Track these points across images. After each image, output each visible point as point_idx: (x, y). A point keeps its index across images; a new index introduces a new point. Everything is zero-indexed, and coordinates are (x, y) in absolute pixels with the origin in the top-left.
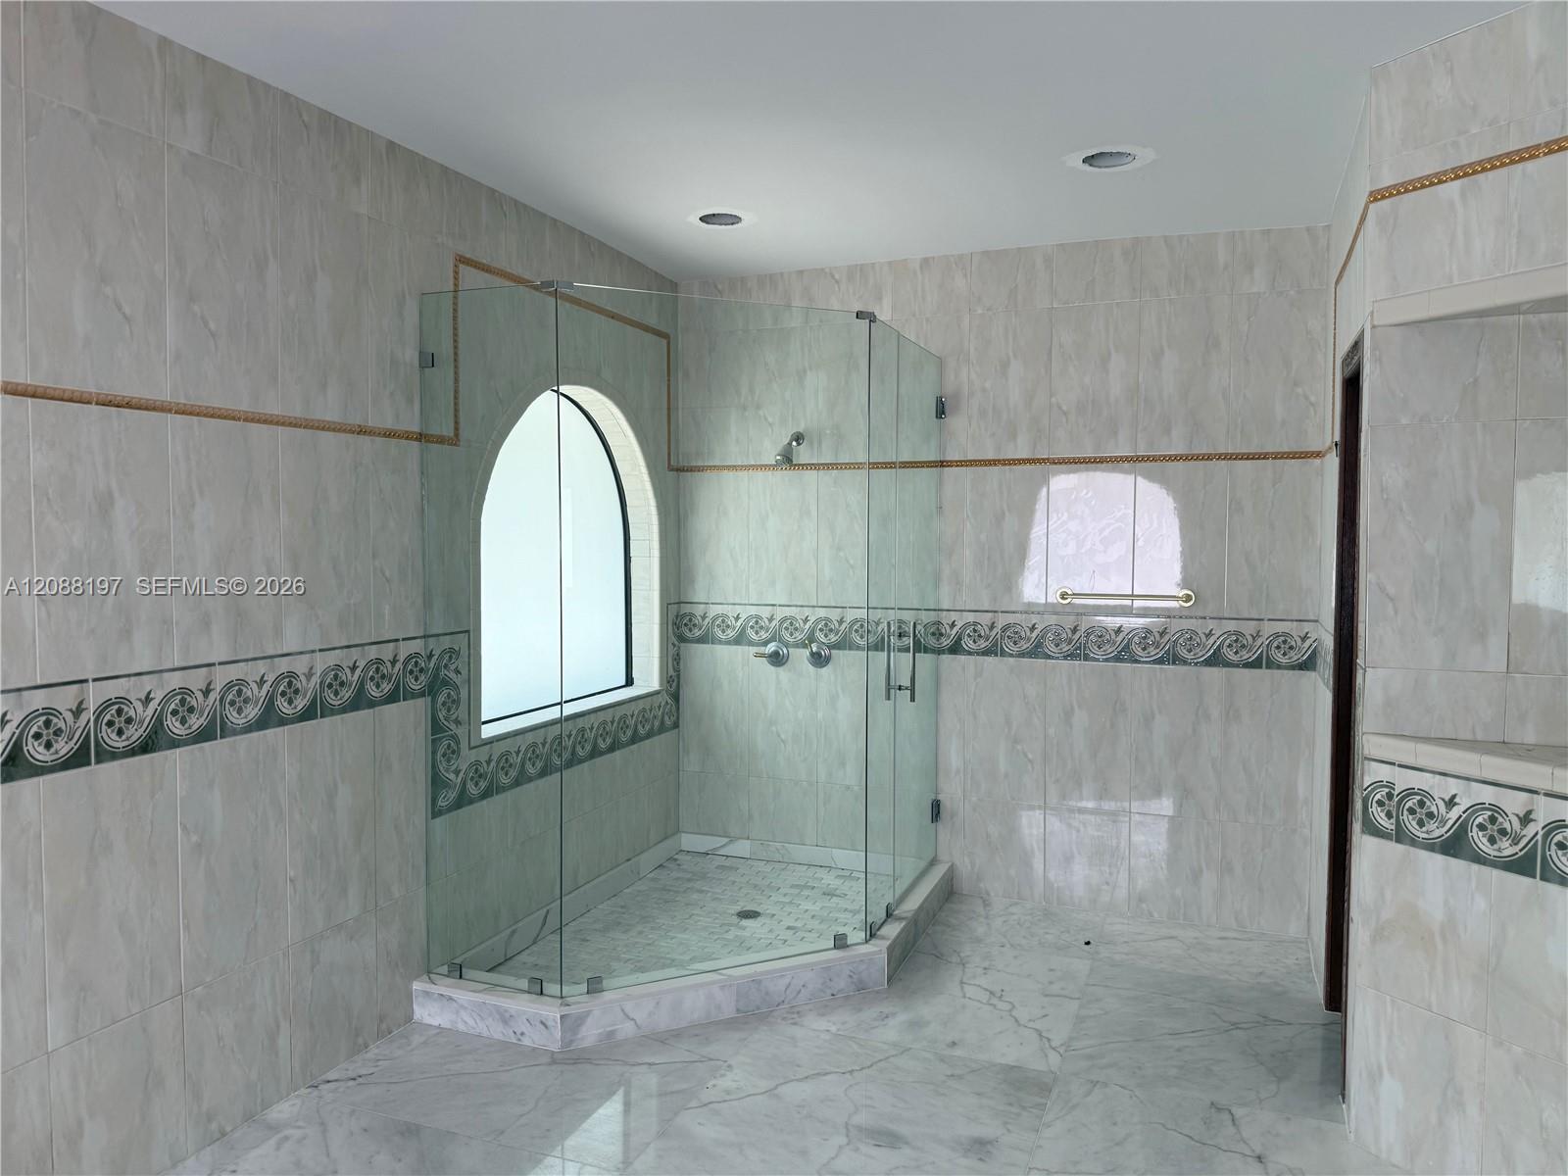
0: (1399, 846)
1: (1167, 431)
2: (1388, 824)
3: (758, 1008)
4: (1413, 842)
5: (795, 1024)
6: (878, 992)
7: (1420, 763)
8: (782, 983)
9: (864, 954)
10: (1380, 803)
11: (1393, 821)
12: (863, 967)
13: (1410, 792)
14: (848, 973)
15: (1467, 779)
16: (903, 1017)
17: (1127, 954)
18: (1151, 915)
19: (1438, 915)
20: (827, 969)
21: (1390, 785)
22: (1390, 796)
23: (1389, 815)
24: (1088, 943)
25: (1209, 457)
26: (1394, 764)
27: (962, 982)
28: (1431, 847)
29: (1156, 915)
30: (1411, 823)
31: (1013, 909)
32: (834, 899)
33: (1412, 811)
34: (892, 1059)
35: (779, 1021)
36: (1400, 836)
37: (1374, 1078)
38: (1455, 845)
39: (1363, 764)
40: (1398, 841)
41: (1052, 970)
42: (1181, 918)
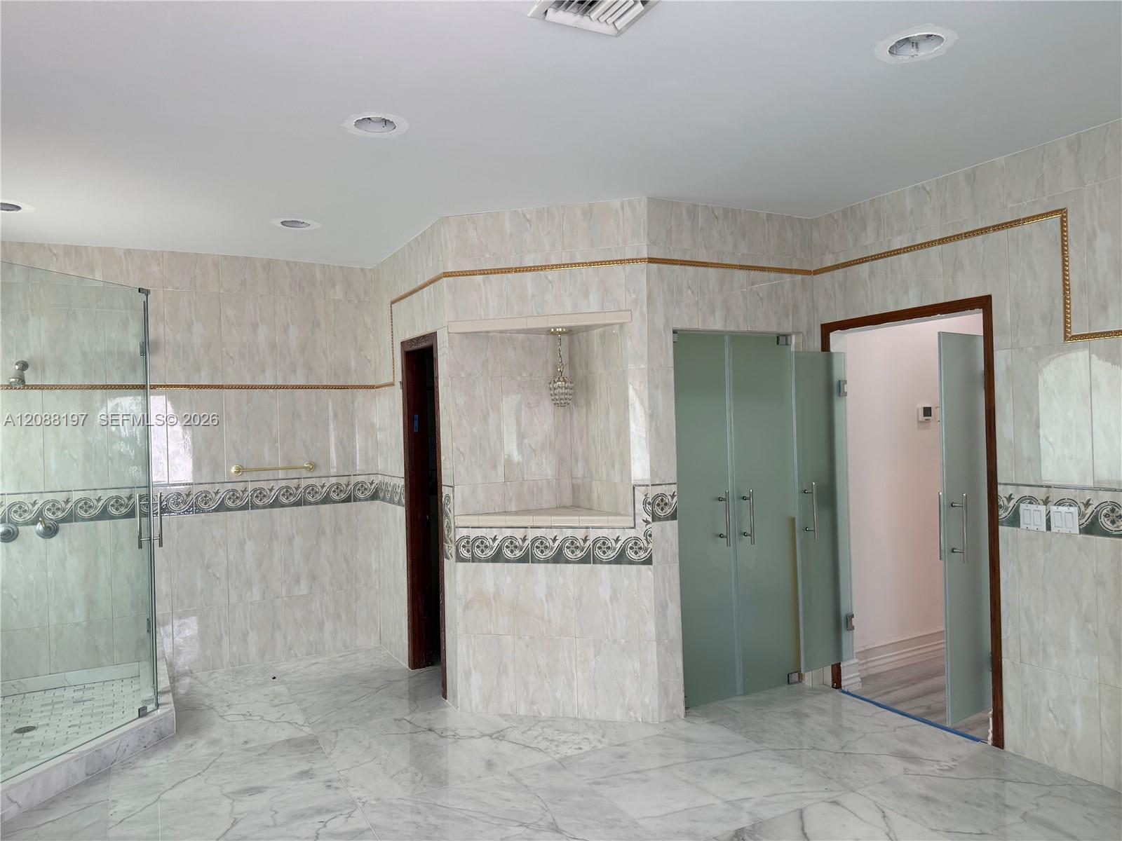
0: (474, 564)
1: (294, 371)
2: (468, 555)
3: (100, 769)
4: (480, 560)
5: (134, 768)
6: (172, 737)
7: (481, 525)
8: (114, 748)
9: (161, 715)
10: (464, 546)
11: (470, 553)
12: (161, 724)
13: (477, 539)
14: (154, 729)
15: (501, 528)
16: (201, 743)
17: (300, 676)
18: (297, 656)
19: (492, 590)
20: (141, 731)
21: (468, 537)
22: (468, 542)
23: (468, 551)
24: (274, 678)
25: (317, 387)
26: (469, 527)
27: (221, 716)
28: (487, 561)
29: (299, 655)
30: (478, 552)
31: (213, 676)
32: (86, 703)
33: (478, 547)
34: (217, 761)
35: (121, 770)
36: (474, 559)
37: (468, 675)
38: (497, 558)
39: (455, 530)
40: (473, 562)
41: (266, 695)
42: (314, 653)
